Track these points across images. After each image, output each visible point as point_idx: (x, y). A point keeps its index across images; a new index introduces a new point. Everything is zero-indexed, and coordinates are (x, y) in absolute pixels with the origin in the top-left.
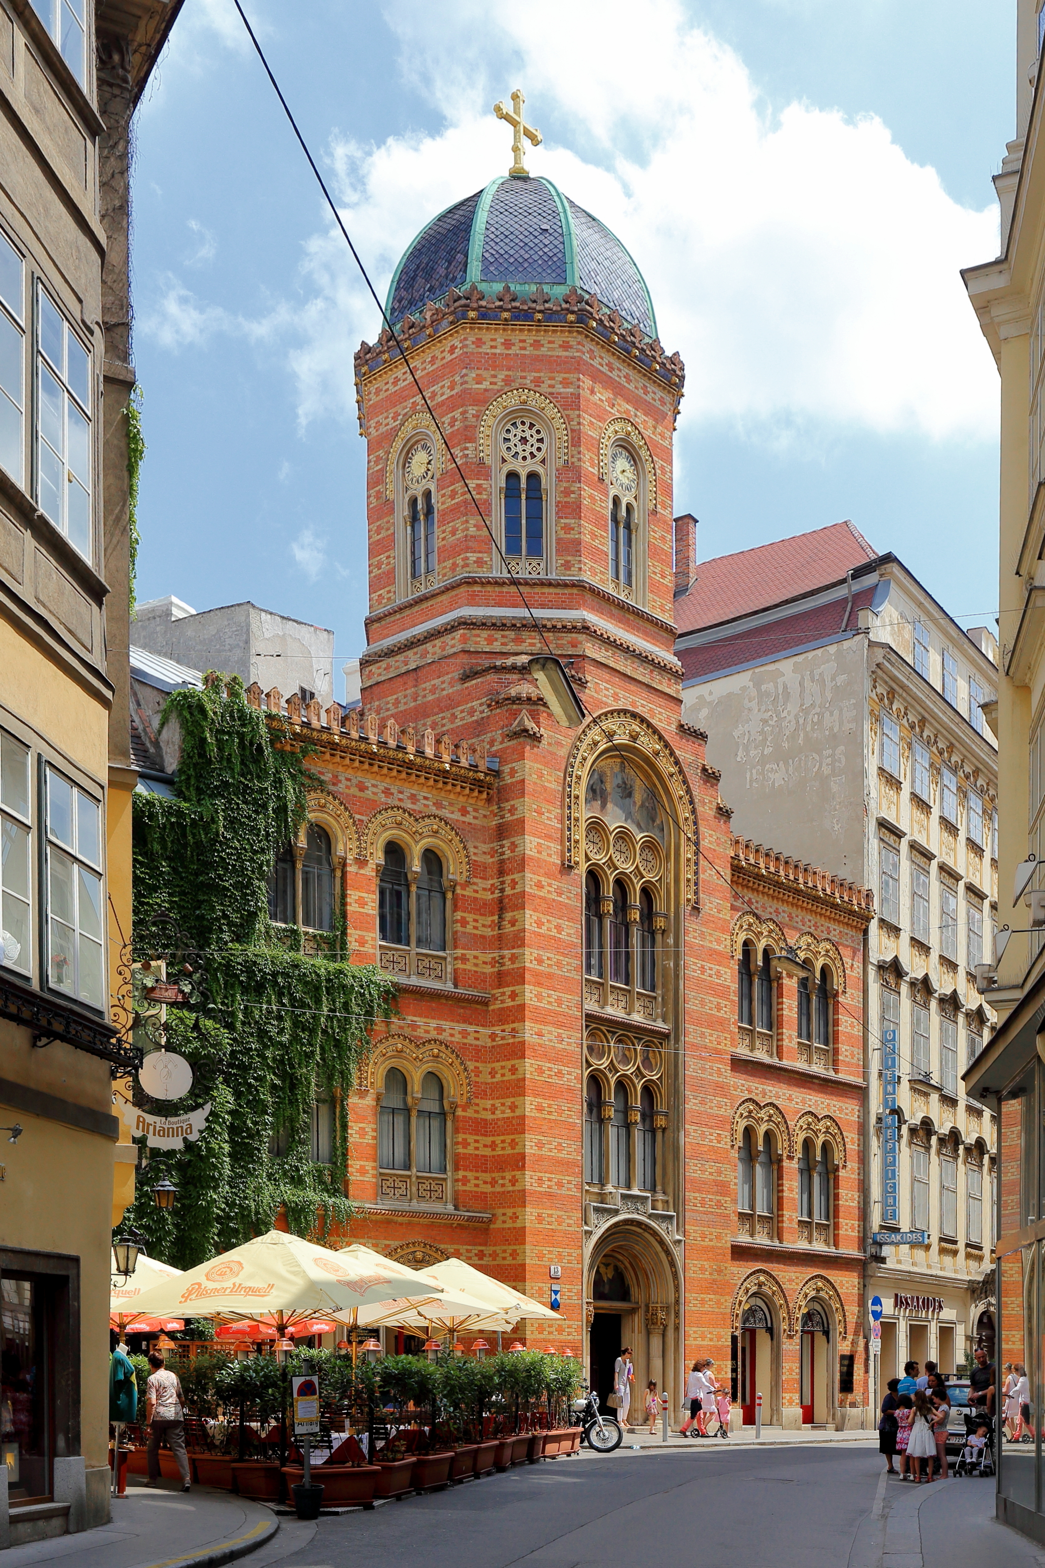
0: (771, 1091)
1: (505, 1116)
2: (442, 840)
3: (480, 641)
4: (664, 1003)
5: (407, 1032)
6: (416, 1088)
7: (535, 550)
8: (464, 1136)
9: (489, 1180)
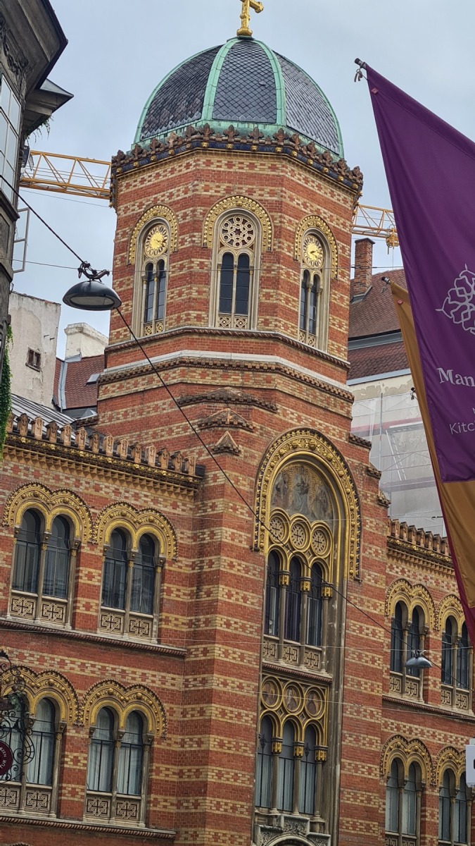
0: (416, 729)
1: (193, 749)
2: (156, 527)
3: (196, 377)
4: (329, 656)
5: (118, 679)
6: (122, 724)
7: (242, 309)
8: (157, 765)
9: (175, 802)
